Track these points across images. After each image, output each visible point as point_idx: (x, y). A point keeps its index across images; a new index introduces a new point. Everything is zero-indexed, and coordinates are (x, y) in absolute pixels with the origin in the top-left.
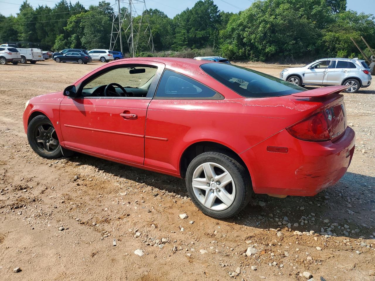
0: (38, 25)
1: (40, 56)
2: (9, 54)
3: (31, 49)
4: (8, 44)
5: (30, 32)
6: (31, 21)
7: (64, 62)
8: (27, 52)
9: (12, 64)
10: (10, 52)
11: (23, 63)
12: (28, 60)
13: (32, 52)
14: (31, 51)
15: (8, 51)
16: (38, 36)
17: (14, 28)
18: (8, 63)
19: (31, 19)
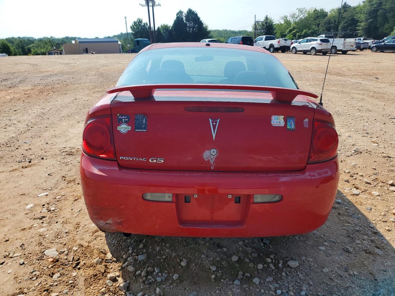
0: (381, 11)
1: (352, 46)
2: (319, 44)
3: (344, 39)
4: (325, 35)
5: (370, 20)
6: (375, 8)
7: (381, 52)
8: (339, 43)
9: (322, 54)
10: (321, 42)
11: (333, 54)
12: (339, 51)
13: (345, 42)
14: (343, 41)
15: (320, 42)
16: (378, 24)
17: (355, 17)
18: (317, 54)
19: (375, 6)
